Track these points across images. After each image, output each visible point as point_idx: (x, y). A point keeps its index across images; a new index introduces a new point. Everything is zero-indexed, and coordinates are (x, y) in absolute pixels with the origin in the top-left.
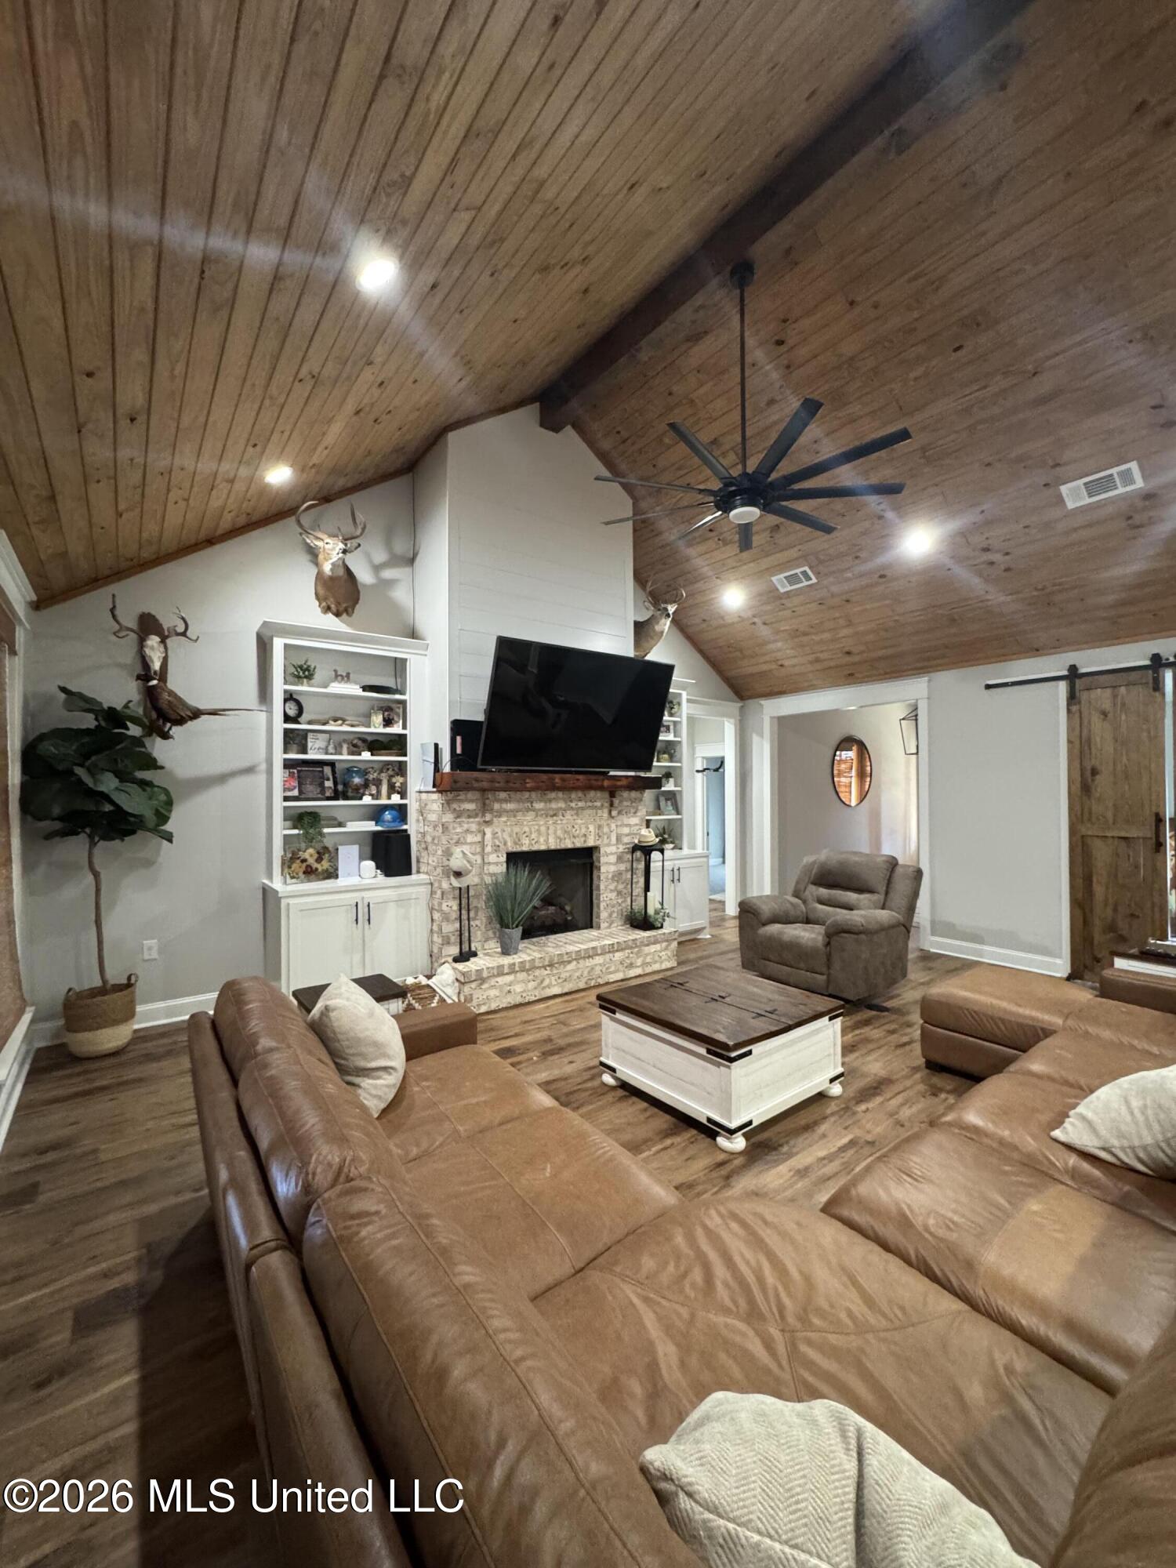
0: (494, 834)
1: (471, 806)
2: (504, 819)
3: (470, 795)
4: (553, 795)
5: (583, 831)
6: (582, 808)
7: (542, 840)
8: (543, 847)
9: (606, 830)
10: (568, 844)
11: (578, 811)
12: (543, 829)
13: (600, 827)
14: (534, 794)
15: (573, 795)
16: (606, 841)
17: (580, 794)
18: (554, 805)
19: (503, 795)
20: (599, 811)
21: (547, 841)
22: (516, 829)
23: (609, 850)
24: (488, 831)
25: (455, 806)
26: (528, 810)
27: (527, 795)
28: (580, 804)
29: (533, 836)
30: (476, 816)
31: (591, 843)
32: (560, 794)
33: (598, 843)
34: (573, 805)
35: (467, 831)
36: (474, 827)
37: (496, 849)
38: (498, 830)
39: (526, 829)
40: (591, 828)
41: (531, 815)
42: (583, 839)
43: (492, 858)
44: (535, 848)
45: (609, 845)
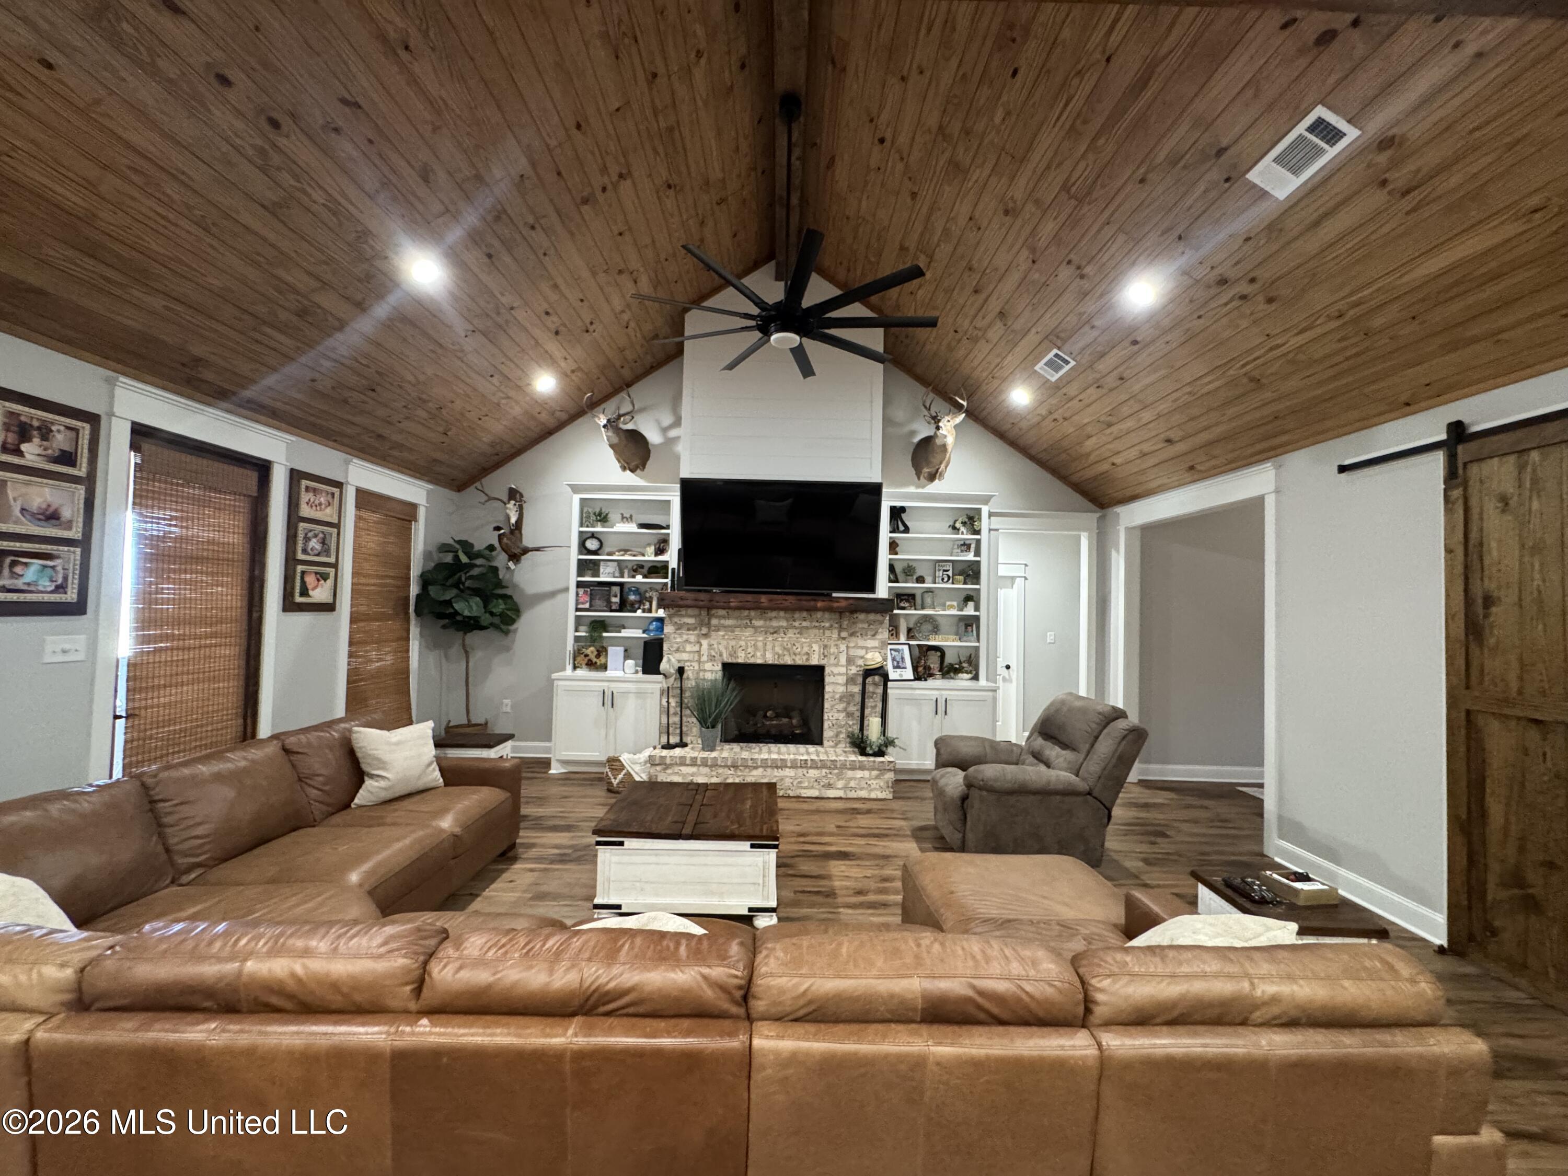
0: (710, 645)
1: (691, 621)
2: (721, 633)
3: (690, 611)
4: (774, 614)
5: (806, 649)
6: (807, 628)
7: (759, 654)
8: (759, 661)
9: (833, 650)
10: (788, 660)
11: (802, 631)
12: (760, 644)
13: (825, 647)
14: (753, 613)
15: (797, 615)
16: (832, 661)
17: (805, 614)
18: (775, 623)
19: (722, 612)
20: (828, 633)
21: (764, 656)
22: (733, 643)
23: (836, 670)
24: (705, 643)
25: (676, 620)
26: (746, 626)
27: (746, 613)
28: (805, 624)
29: (749, 650)
30: (695, 629)
31: (814, 661)
32: (782, 614)
33: (822, 662)
34: (796, 624)
35: (687, 641)
36: (693, 638)
37: (712, 658)
38: (714, 642)
39: (743, 643)
40: (815, 647)
41: (748, 632)
42: (805, 658)
43: (708, 666)
44: (752, 661)
45: (837, 665)
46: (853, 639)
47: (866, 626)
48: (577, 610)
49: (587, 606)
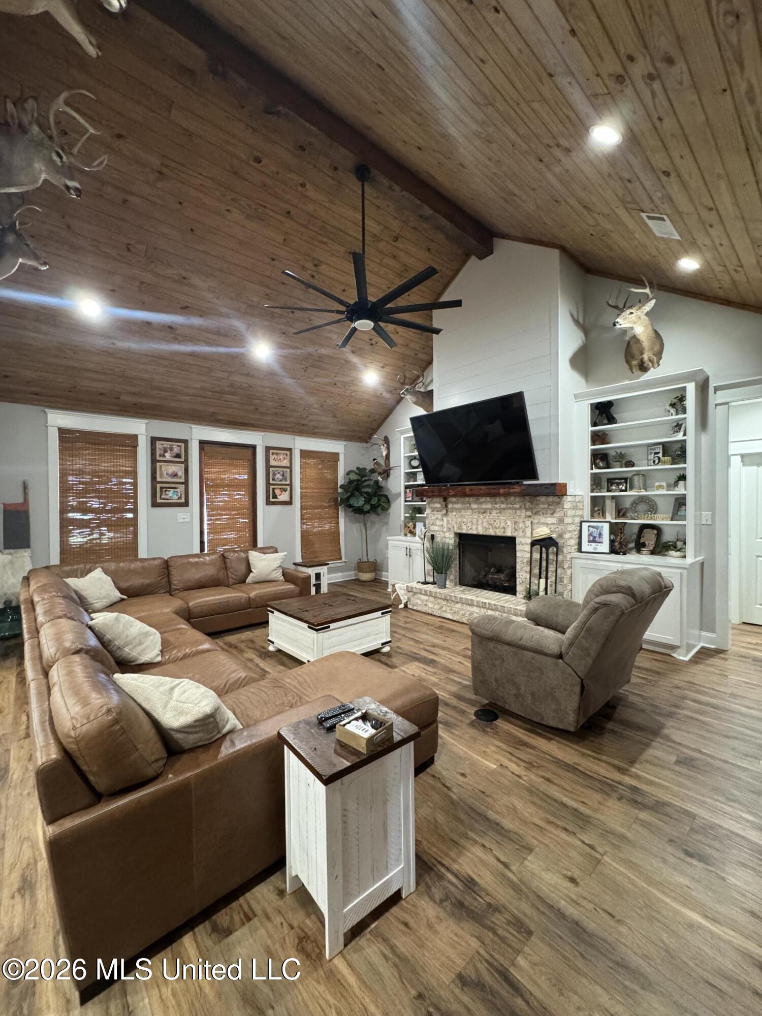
0: (448, 521)
1: (438, 506)
2: (454, 513)
3: (438, 499)
4: (483, 499)
5: (503, 524)
6: (504, 509)
7: (474, 527)
8: (475, 532)
9: (521, 525)
10: (491, 532)
11: (501, 511)
12: (474, 521)
13: (516, 523)
14: (471, 499)
15: (498, 499)
16: (521, 534)
17: (502, 499)
18: (484, 506)
19: (454, 499)
20: (518, 512)
21: (477, 528)
22: (459, 520)
23: (524, 541)
24: (445, 519)
25: (431, 505)
26: (468, 509)
27: (467, 499)
28: (503, 506)
29: (469, 524)
30: (441, 511)
31: (509, 533)
32: (488, 499)
33: (514, 534)
34: (497, 506)
35: (437, 519)
36: (440, 517)
37: (449, 529)
38: (449, 519)
39: (465, 520)
40: (509, 523)
41: (469, 512)
42: (502, 531)
43: (447, 535)
44: (470, 532)
45: (524, 537)
46: (537, 517)
47: (546, 506)
48: (406, 501)
49: (410, 499)
